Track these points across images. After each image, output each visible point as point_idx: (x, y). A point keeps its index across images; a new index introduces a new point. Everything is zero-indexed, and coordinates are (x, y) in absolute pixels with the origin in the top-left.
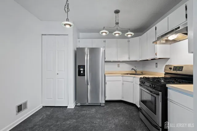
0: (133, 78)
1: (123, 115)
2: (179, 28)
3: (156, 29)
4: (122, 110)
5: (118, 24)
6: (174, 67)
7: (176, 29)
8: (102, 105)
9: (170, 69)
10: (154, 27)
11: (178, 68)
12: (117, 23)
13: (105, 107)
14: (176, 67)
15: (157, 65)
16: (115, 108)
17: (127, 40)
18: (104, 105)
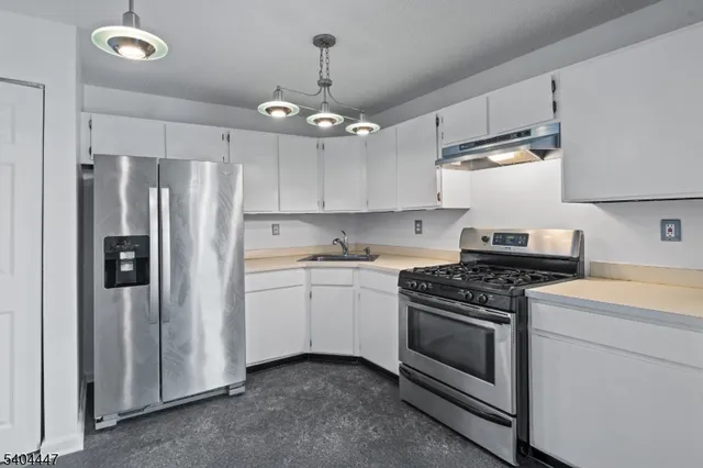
0: (351, 271)
1: (339, 407)
2: (528, 133)
3: (437, 124)
4: (324, 389)
5: (329, 85)
6: (496, 234)
7: (519, 135)
8: (232, 392)
9: (485, 239)
10: (431, 117)
11: (512, 237)
12: (326, 84)
13: (250, 396)
14: (504, 235)
15: (421, 227)
16: (293, 391)
17: (314, 141)
18: (242, 389)
